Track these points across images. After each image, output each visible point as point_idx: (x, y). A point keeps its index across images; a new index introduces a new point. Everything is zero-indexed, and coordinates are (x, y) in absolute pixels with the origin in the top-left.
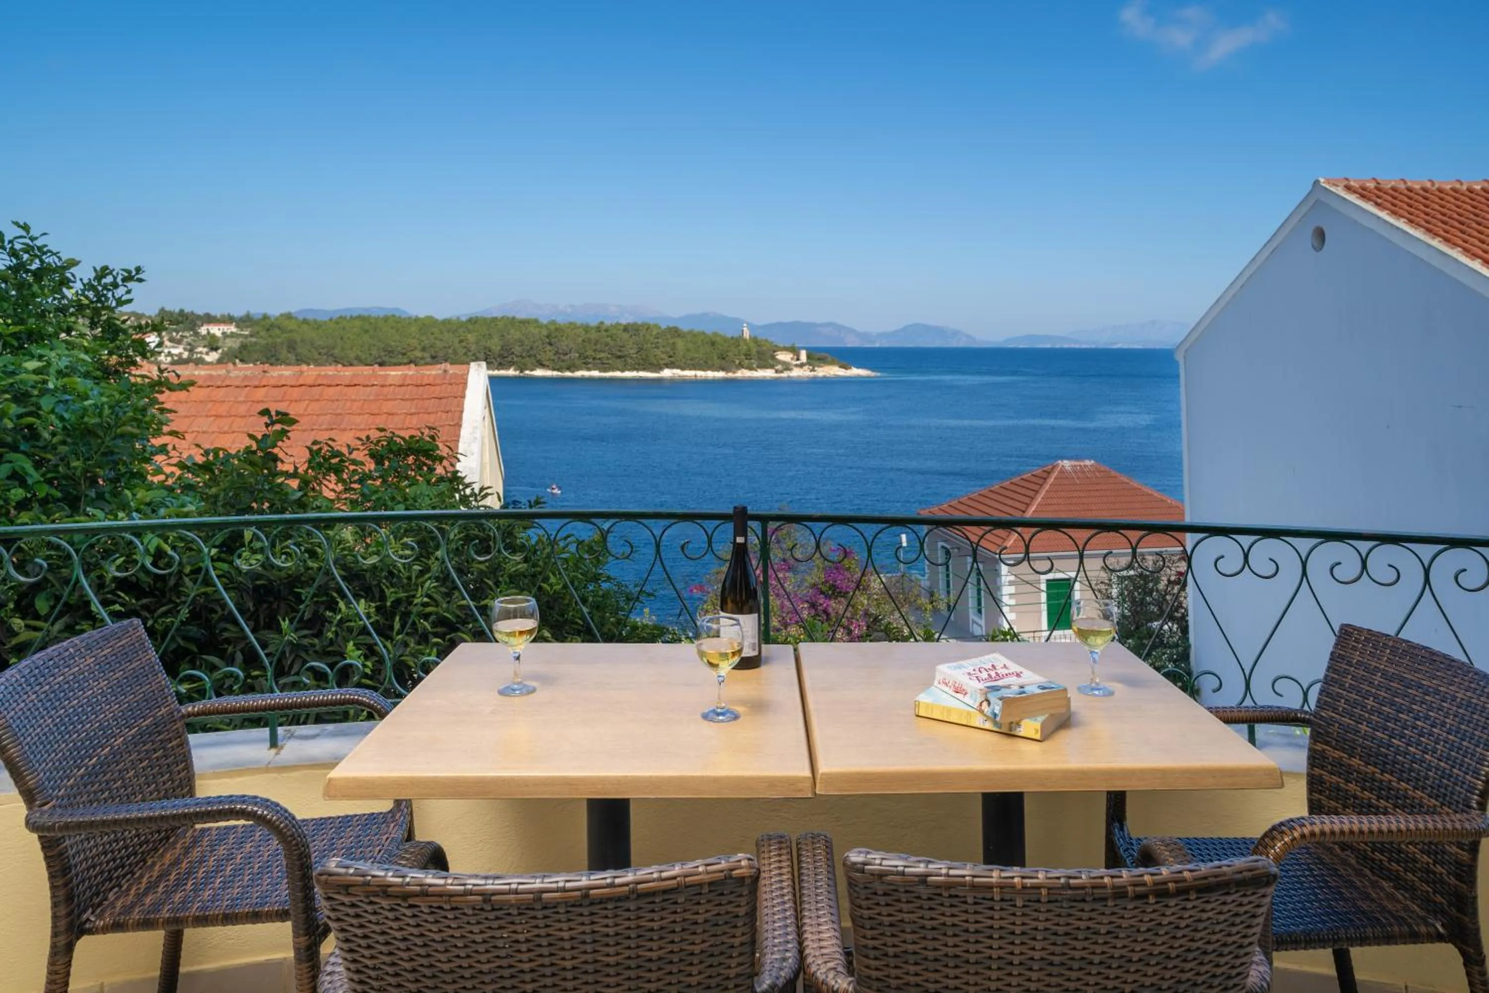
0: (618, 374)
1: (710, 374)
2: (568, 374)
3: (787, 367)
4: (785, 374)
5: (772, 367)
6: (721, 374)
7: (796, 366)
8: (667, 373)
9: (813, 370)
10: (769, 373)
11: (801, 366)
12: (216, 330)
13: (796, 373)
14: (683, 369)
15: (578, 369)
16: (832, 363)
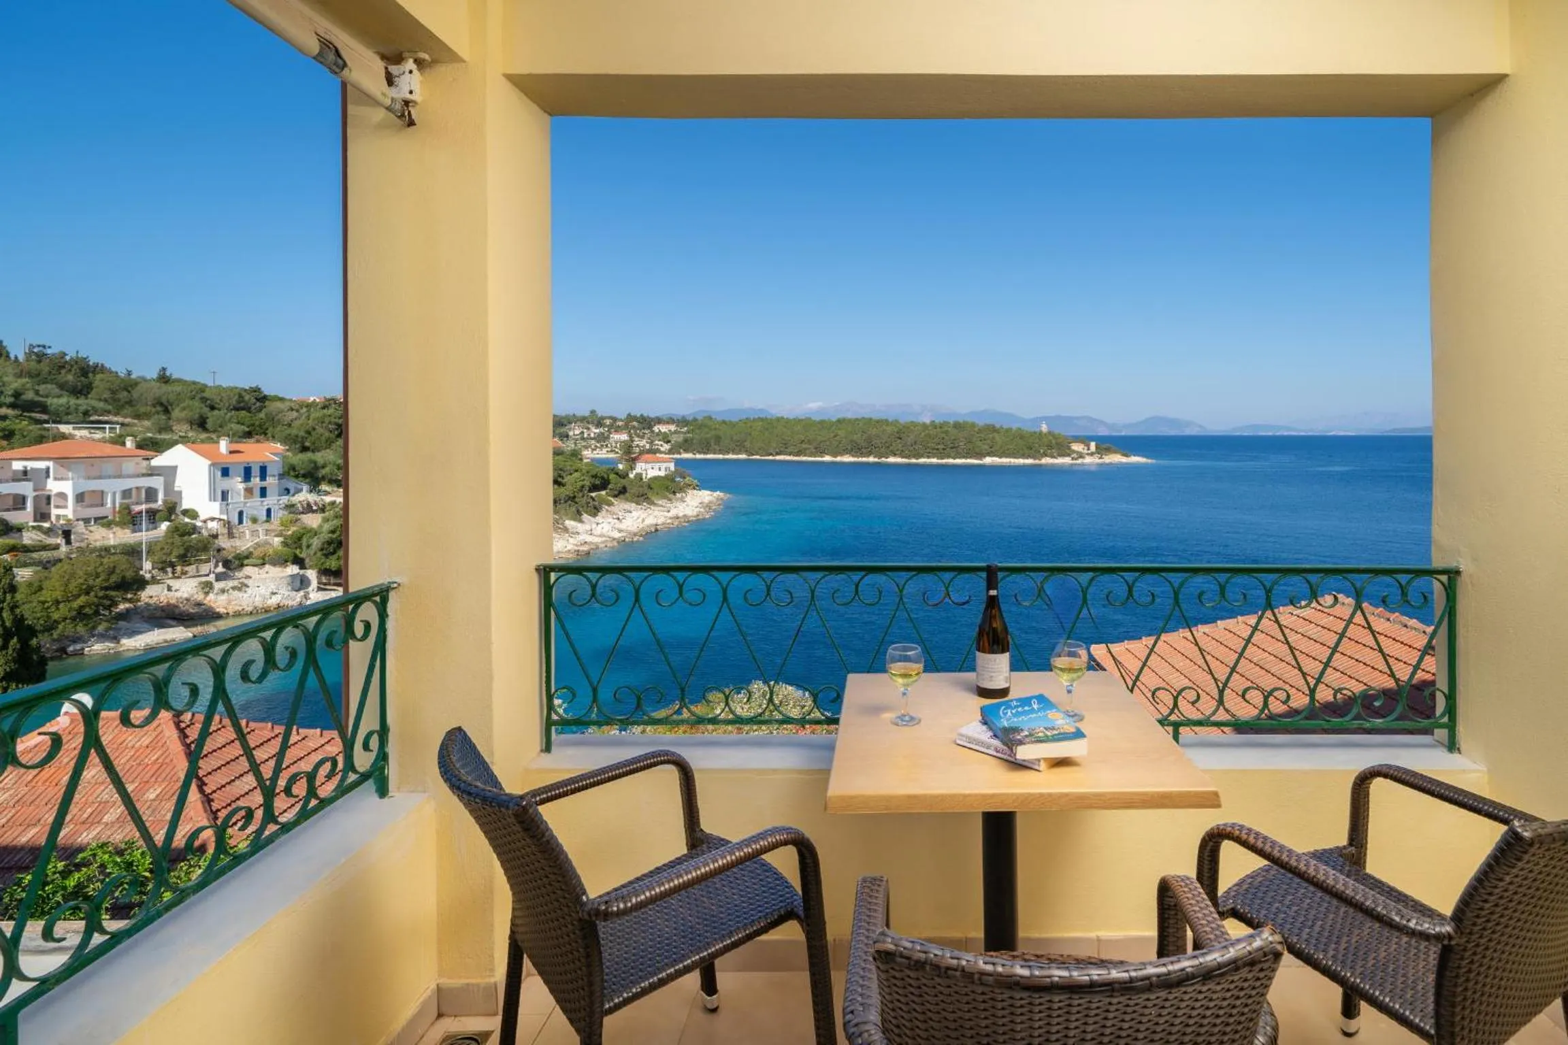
0: (951, 461)
1: (1021, 461)
2: (914, 461)
3: (1081, 456)
4: (1080, 461)
5: (1069, 455)
6: (1029, 461)
7: (1088, 454)
8: (988, 460)
9: (1101, 458)
10: (1067, 460)
11: (1092, 454)
12: (664, 429)
13: (1088, 460)
14: (1000, 457)
15: (922, 456)
16: (1115, 452)
